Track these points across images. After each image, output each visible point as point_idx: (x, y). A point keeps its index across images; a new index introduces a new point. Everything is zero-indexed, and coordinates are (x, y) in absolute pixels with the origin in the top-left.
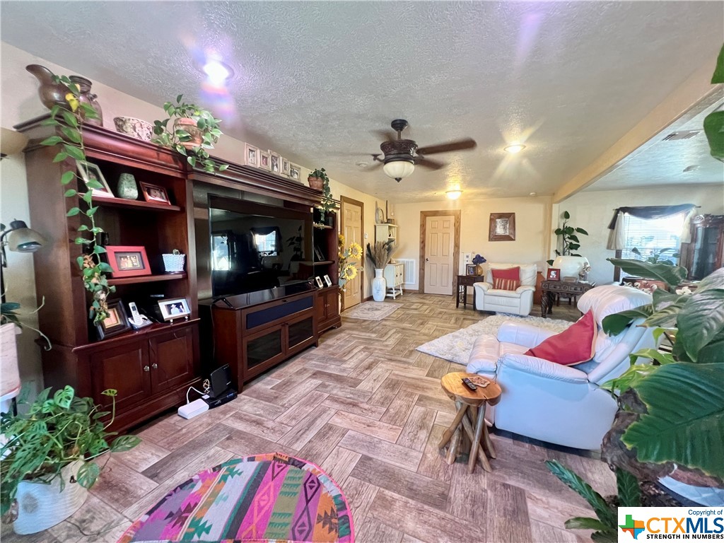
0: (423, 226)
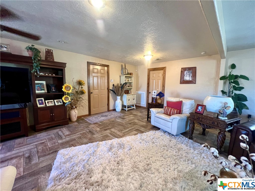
0: (149, 76)
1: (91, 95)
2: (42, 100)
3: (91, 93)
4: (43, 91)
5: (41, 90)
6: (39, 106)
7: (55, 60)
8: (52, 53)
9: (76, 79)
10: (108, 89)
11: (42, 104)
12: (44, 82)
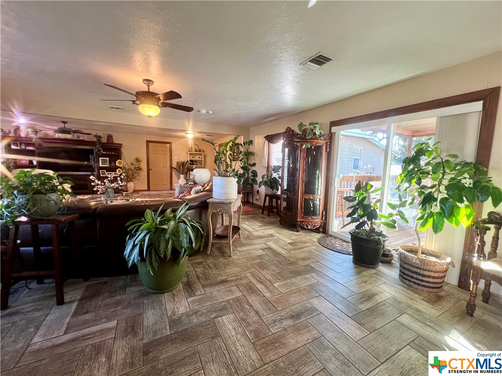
1: (151, 172)
2: (104, 172)
3: (151, 169)
4: (106, 166)
5: (105, 164)
6: (101, 175)
7: (115, 142)
8: (112, 136)
9: (133, 157)
10: (171, 168)
11: (104, 174)
12: (108, 159)
